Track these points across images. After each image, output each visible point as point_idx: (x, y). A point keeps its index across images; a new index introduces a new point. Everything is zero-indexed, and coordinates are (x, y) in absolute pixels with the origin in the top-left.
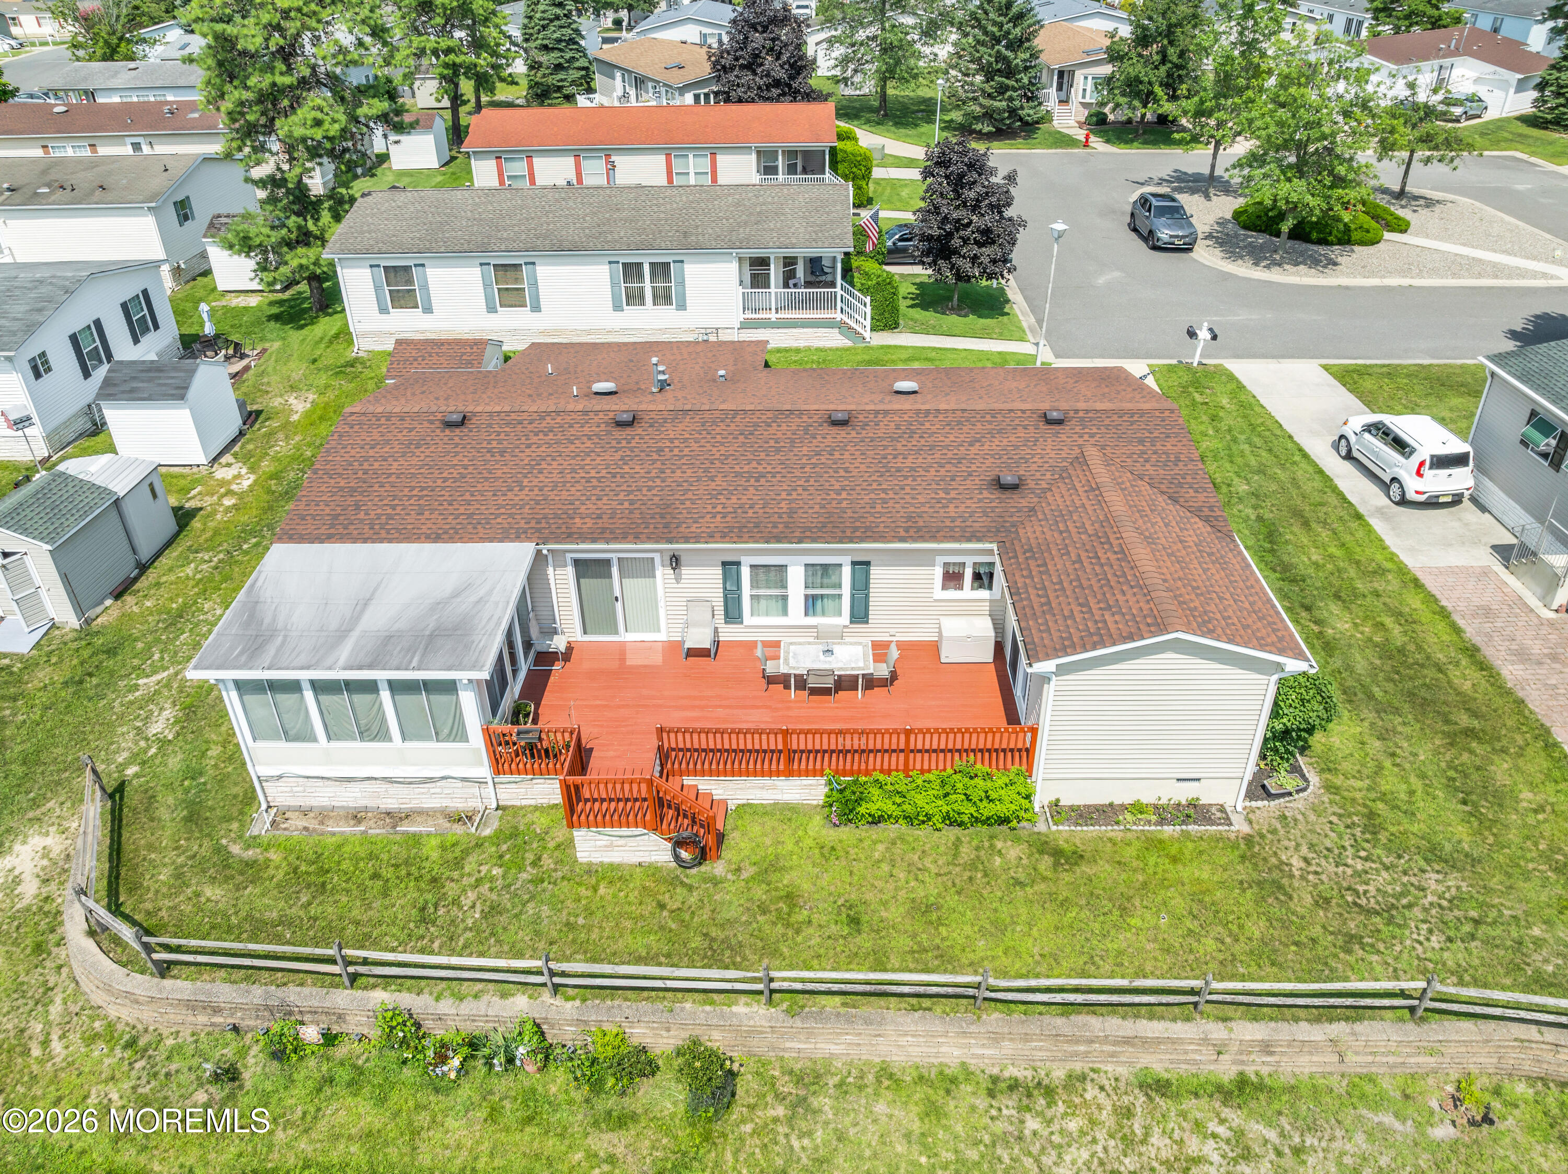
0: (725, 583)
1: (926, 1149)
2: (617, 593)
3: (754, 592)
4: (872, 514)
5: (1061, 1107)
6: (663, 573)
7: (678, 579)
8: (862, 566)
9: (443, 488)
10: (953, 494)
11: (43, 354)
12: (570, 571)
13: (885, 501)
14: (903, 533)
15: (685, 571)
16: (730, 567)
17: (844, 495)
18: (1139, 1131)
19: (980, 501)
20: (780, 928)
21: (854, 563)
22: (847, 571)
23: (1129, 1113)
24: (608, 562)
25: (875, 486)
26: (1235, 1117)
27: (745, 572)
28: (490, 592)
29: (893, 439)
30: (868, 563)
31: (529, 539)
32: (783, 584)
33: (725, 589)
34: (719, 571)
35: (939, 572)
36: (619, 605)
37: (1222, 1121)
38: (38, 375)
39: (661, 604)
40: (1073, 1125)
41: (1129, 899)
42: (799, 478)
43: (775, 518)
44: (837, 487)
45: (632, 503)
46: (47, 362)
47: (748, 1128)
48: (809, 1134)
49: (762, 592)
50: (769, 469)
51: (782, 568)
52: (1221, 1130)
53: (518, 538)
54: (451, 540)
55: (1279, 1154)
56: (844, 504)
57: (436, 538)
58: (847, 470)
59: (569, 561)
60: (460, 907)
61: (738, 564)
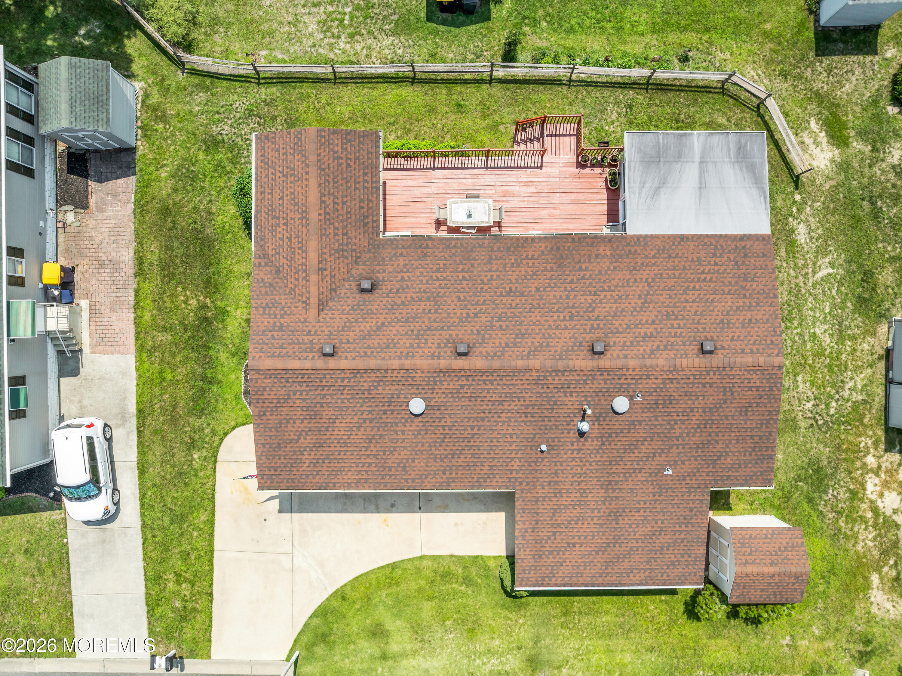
1: (436, 44)
4: (446, 259)
5: (389, 57)
9: (693, 281)
10: (399, 276)
13: (438, 271)
14: (430, 243)
17: (461, 275)
18: (365, 51)
19: (384, 271)
20: (488, 103)
23: (367, 56)
25: (443, 283)
26: (332, 56)
28: (640, 193)
29: (429, 329)
31: (632, 237)
37: (336, 54)
40: (386, 51)
41: (350, 118)
42: (486, 291)
43: (499, 255)
44: (465, 283)
45: (580, 269)
47: (496, 48)
48: (475, 47)
50: (504, 299)
52: (337, 51)
53: (639, 237)
54: (675, 237)
55: (320, 46)
56: (461, 268)
57: (683, 238)
58: (459, 299)
60: (617, 112)
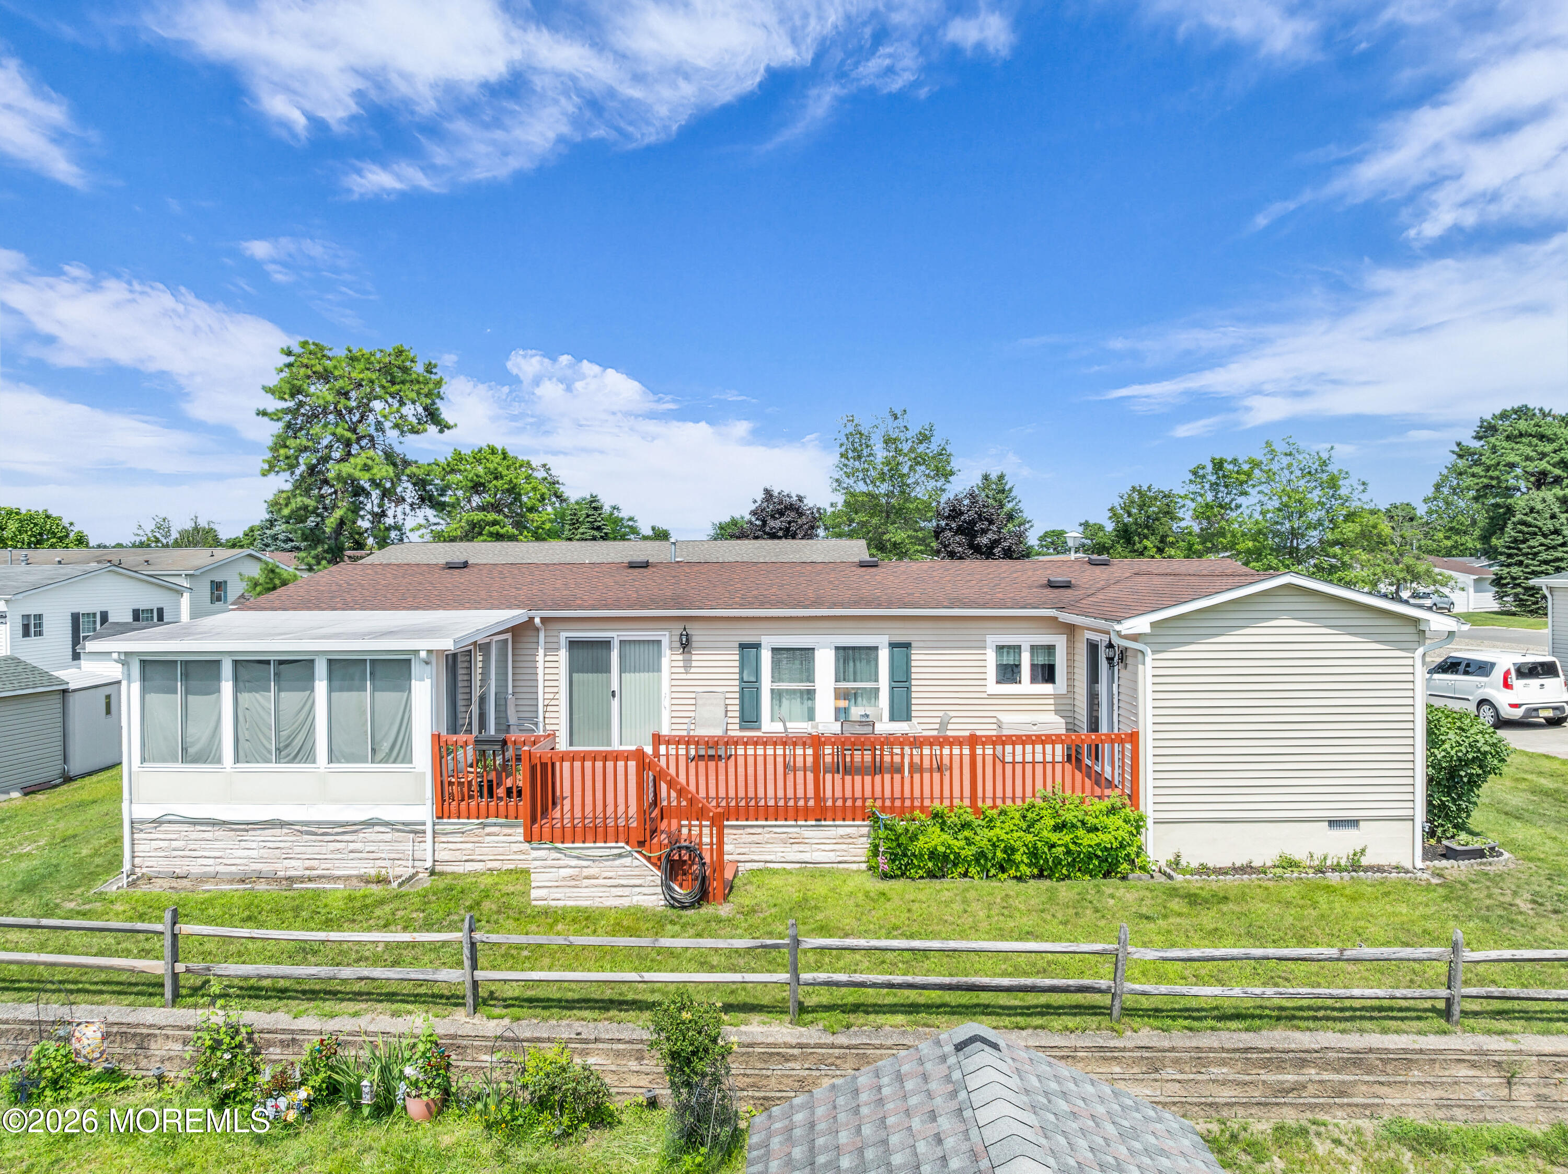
0: (741, 673)
2: (615, 686)
3: (776, 686)
6: (670, 659)
7: (687, 667)
8: (901, 648)
11: (39, 617)
12: (563, 655)
14: (947, 605)
15: (697, 657)
16: (749, 649)
21: (893, 645)
22: (884, 656)
24: (606, 645)
27: (766, 656)
30: (907, 646)
31: (520, 609)
32: (809, 676)
33: (742, 680)
34: (734, 657)
35: (991, 658)
36: (615, 703)
38: (26, 633)
39: (666, 702)
46: (40, 625)
49: (784, 686)
51: (807, 653)
53: (508, 608)
54: (432, 609)
57: (416, 608)
59: (563, 642)
61: (757, 646)
